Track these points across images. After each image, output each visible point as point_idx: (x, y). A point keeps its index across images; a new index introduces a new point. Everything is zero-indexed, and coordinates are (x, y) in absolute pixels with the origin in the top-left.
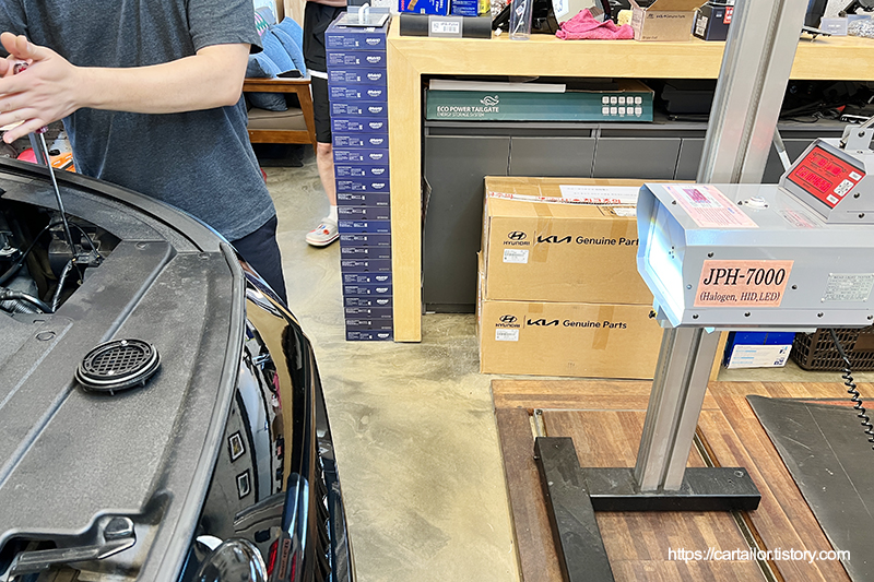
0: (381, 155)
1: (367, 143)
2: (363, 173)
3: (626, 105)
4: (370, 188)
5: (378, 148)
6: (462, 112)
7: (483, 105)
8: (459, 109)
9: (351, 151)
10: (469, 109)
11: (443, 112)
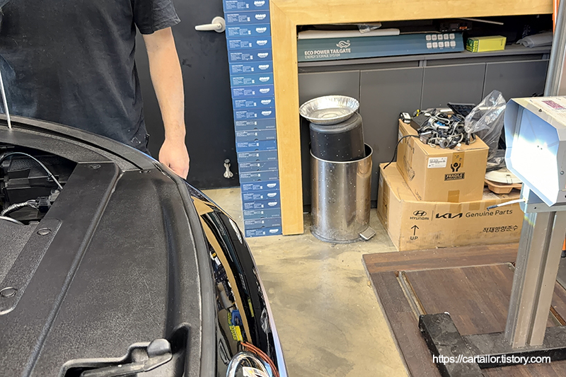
1: (257, 81)
2: (255, 104)
3: (444, 41)
4: (260, 116)
8: (322, 52)
9: (245, 88)
11: (309, 55)
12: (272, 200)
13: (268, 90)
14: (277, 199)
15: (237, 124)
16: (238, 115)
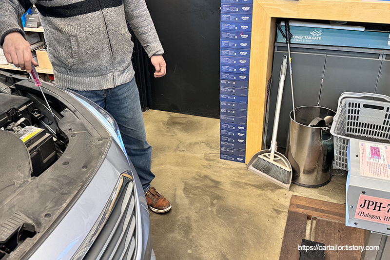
1: (238, 54)
2: (235, 70)
6: (298, 39)
7: (312, 36)
9: (230, 58)
10: (302, 37)
12: (241, 138)
13: (245, 61)
14: (244, 138)
15: (222, 81)
16: (223, 76)
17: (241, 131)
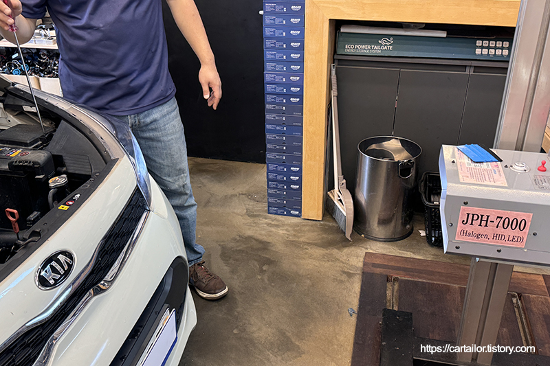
0: (298, 78)
1: (289, 69)
2: (285, 91)
3: (495, 48)
4: (288, 100)
5: (295, 73)
6: (364, 49)
7: (381, 45)
8: (363, 47)
9: (277, 75)
10: (369, 47)
11: (350, 49)
12: (295, 183)
14: (299, 183)
16: (269, 98)
17: (295, 174)
